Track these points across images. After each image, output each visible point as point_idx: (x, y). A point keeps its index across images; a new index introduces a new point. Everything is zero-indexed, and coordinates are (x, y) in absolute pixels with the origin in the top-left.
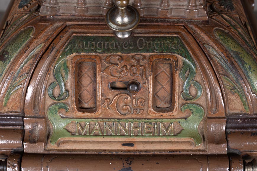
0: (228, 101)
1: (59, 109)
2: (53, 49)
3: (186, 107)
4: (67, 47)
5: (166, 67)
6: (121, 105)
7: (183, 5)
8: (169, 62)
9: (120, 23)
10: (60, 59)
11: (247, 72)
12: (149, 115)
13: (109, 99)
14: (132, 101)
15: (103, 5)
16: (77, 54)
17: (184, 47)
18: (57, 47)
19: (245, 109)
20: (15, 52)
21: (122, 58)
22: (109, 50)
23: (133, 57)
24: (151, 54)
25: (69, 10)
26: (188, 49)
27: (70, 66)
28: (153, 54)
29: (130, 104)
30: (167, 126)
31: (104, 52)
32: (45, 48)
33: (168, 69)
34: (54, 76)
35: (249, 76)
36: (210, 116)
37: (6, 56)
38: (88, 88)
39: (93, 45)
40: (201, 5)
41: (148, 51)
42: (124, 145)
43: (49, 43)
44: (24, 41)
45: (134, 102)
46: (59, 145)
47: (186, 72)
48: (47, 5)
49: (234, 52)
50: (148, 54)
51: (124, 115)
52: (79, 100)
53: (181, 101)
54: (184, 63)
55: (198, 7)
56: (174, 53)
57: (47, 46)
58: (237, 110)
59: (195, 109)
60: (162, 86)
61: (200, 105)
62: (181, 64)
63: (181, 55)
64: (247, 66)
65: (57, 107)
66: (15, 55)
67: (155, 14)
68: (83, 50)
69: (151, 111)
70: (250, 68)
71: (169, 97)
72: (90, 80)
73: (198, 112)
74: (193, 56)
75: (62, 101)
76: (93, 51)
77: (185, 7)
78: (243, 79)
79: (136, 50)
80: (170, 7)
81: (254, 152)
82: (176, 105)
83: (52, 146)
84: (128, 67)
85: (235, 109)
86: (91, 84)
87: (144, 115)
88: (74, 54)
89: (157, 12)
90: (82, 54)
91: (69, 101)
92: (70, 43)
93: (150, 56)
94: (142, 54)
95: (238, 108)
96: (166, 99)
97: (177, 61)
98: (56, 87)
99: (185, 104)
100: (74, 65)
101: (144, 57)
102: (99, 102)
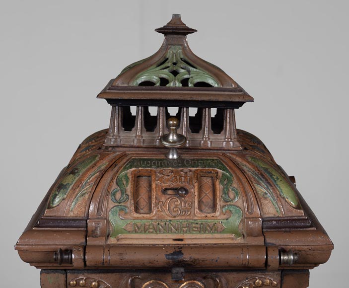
0: (261, 205)
1: (119, 210)
2: (116, 166)
3: (226, 208)
4: (127, 164)
5: (208, 180)
6: (172, 208)
7: (221, 139)
8: (211, 175)
9: (172, 141)
10: (122, 172)
11: (275, 181)
12: (196, 216)
13: (162, 202)
14: (181, 203)
15: (156, 138)
16: (136, 169)
17: (222, 164)
18: (119, 165)
19: (277, 211)
20: (84, 168)
21: (172, 171)
22: (161, 166)
23: (182, 171)
24: (196, 169)
25: (128, 142)
26: (226, 166)
27: (130, 176)
28: (197, 168)
29: (180, 207)
30: (211, 226)
31: (158, 167)
32: (109, 166)
33: (210, 181)
34: (117, 183)
35: (277, 184)
36: (247, 217)
37: (76, 171)
38: (144, 197)
39: (149, 163)
40: (234, 138)
41: (193, 167)
42: (175, 240)
43: (112, 163)
44: (91, 162)
45: (183, 205)
46: (118, 240)
47: (225, 180)
48: (111, 137)
49: (264, 168)
50: (194, 169)
51: (175, 217)
52: (136, 207)
53: (222, 204)
54: (223, 174)
55: (233, 140)
56: (215, 168)
57: (111, 164)
58: (271, 214)
59: (234, 210)
60: (206, 193)
61: (238, 207)
62: (220, 175)
63: (220, 169)
64: (275, 177)
65: (118, 209)
66: (84, 170)
67: (199, 145)
68: (141, 166)
69: (197, 212)
70: (278, 179)
71: (212, 202)
72: (146, 190)
73: (237, 213)
74: (230, 170)
75: (122, 204)
76: (148, 167)
77: (223, 140)
78: (272, 186)
79: (184, 166)
80: (211, 140)
81: (289, 246)
82: (218, 207)
83: (112, 241)
84: (178, 177)
85: (269, 213)
86: (147, 193)
87: (192, 217)
88: (134, 169)
89: (200, 144)
90: (140, 169)
91: (128, 204)
92: (130, 162)
93: (195, 170)
94: (189, 168)
95: (271, 212)
96: (210, 204)
97: (217, 173)
98: (118, 192)
99: (225, 206)
100: (133, 176)
101: (190, 171)
102: (154, 204)
